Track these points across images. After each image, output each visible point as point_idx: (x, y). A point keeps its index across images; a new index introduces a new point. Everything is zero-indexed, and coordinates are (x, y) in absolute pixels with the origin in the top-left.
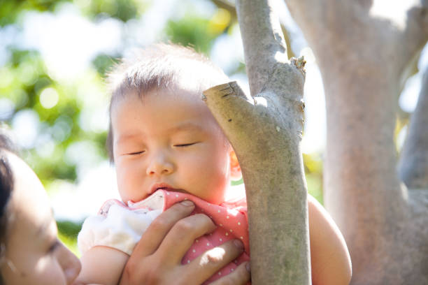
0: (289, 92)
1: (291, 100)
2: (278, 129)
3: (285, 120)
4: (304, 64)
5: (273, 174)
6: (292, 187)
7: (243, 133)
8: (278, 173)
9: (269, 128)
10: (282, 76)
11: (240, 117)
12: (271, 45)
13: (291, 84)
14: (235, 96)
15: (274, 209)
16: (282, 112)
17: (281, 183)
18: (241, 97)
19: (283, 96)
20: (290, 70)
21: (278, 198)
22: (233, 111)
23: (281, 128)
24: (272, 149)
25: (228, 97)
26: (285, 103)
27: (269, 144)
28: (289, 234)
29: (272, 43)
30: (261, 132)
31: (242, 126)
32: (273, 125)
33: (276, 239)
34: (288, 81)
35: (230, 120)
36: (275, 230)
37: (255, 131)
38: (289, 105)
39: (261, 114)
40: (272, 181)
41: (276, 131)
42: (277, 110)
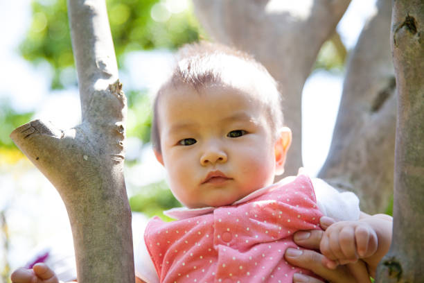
0: (102, 118)
1: (103, 126)
2: (86, 158)
3: (94, 147)
4: (120, 87)
5: (86, 202)
6: (105, 212)
7: (52, 168)
8: (90, 201)
9: (76, 158)
10: (97, 103)
11: (46, 153)
12: (93, 75)
13: (104, 110)
14: (37, 135)
15: (89, 237)
16: (91, 140)
17: (93, 210)
18: (45, 134)
19: (96, 123)
20: (105, 96)
21: (91, 225)
22: (38, 149)
23: (89, 156)
24: (82, 178)
25: (30, 137)
26: (98, 130)
27: (77, 174)
28: (103, 260)
29: (96, 72)
30: (69, 164)
31: (50, 163)
32: (80, 155)
33: (91, 267)
34: (102, 108)
35: (37, 159)
36: (90, 258)
37: (63, 165)
38: (101, 131)
39: (68, 146)
40: (85, 210)
41: (84, 160)
42: (87, 139)
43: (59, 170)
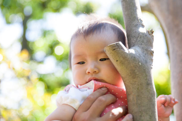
0: (145, 46)
1: (146, 50)
2: (140, 64)
3: (143, 59)
4: (153, 32)
5: (139, 85)
6: (148, 91)
7: (123, 66)
8: (141, 85)
9: (136, 63)
10: (142, 39)
11: (121, 59)
12: (137, 25)
13: (146, 42)
14: (119, 49)
15: (139, 102)
16: (142, 56)
17: (142, 89)
18: (122, 50)
19: (143, 48)
20: (146, 36)
21: (141, 96)
22: (118, 56)
23: (141, 63)
24: (138, 73)
25: (116, 50)
26: (144, 51)
27: (136, 71)
28: (147, 114)
29: (138, 23)
30: (132, 65)
31: (123, 63)
32: (137, 62)
33: (141, 116)
34: (145, 41)
35: (117, 61)
36: (140, 112)
37: (129, 65)
38: (145, 52)
39: (132, 57)
40: (138, 89)
41: (139, 65)
42: (140, 55)
43: (127, 68)
